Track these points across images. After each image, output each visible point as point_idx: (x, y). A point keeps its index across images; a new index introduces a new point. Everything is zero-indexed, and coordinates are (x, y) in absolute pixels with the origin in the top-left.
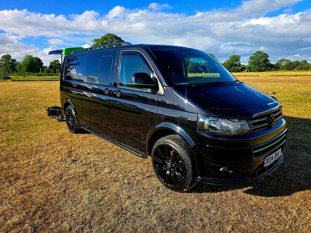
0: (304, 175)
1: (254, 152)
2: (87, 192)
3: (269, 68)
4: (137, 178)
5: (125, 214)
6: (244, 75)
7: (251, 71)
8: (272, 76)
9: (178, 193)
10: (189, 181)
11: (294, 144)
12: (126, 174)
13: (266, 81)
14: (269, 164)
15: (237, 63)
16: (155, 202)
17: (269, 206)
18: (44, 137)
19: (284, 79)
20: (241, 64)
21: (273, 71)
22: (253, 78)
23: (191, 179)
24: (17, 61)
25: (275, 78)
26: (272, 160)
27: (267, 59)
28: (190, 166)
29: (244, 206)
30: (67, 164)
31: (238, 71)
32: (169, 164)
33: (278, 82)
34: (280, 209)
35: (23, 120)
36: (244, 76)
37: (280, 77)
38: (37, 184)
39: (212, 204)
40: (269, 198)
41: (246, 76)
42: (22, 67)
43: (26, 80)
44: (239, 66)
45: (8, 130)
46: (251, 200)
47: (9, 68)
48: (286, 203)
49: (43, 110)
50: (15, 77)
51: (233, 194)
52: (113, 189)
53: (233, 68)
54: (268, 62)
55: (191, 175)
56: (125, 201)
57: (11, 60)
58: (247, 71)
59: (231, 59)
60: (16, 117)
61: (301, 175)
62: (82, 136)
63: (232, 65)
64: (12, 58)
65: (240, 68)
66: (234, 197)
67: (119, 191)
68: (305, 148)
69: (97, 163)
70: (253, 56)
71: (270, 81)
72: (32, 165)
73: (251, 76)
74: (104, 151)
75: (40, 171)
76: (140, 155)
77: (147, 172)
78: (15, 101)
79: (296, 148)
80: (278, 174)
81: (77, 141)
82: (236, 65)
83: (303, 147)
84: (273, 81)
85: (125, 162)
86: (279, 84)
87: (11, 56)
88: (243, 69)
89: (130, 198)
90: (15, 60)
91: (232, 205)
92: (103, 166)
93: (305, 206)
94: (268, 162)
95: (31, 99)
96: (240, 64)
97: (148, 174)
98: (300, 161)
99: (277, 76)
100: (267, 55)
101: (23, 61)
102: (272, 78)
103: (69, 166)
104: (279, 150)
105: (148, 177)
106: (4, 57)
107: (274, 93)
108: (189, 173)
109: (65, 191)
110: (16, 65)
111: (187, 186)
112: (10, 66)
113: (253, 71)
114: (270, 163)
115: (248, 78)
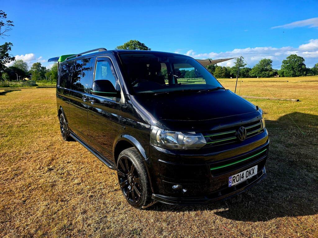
0: (291, 197)
1: (211, 169)
2: (45, 203)
3: (305, 73)
4: (103, 190)
5: (71, 230)
6: (273, 80)
7: (284, 77)
8: (303, 81)
9: (138, 210)
10: (145, 197)
11: (296, 159)
12: (94, 186)
13: (294, 87)
14: (236, 183)
15: (268, 67)
16: (109, 219)
17: (232, 231)
18: (37, 143)
19: (315, 85)
20: (273, 68)
21: (308, 76)
22: (280, 84)
23: (146, 195)
24: (47, 68)
25: (305, 83)
26: (242, 179)
27: (303, 63)
28: (145, 181)
29: (203, 229)
30: (42, 173)
31: (269, 76)
32: (130, 178)
33: (308, 89)
34: (243, 236)
35: (27, 126)
36: (272, 82)
37: (312, 82)
38: (3, 193)
39: (168, 225)
40: (237, 222)
41: (274, 81)
42: (51, 74)
43: (50, 87)
44: (270, 71)
45: (7, 136)
46: (214, 222)
47: (39, 76)
48: (254, 229)
49: (50, 116)
50: (43, 84)
51: (197, 215)
52: (73, 202)
53: (263, 73)
54: (303, 67)
55: (146, 192)
56: (78, 216)
57: (41, 67)
58: (280, 77)
59: (261, 63)
60: (22, 123)
61: (287, 197)
62: (71, 144)
63: (263, 70)
64: (42, 66)
65: (271, 73)
66: (197, 218)
67: (78, 204)
68: (308, 164)
69: (71, 172)
70: (286, 59)
71: (300, 87)
72: (9, 172)
73: (279, 81)
74: (86, 160)
75: (13, 178)
76: (110, 167)
77: (117, 185)
78: (28, 107)
79: (296, 165)
80: (260, 194)
81: (65, 149)
82: (267, 70)
83: (305, 163)
84: (303, 87)
85: (101, 172)
86: (308, 90)
87: (41, 64)
88: (275, 74)
89: (85, 213)
90: (45, 68)
91: (190, 228)
92: (75, 177)
93: (275, 235)
94: (235, 180)
95: (44, 106)
96: (271, 68)
97: (117, 187)
98: (294, 179)
99: (309, 81)
100: (303, 58)
101: (52, 69)
102: (303, 84)
103: (43, 174)
104: (253, 168)
105: (115, 190)
106: (35, 65)
107: (298, 101)
108: (145, 188)
109: (25, 201)
110: (46, 73)
111: (143, 203)
112: (40, 73)
113: (286, 77)
114: (239, 182)
115: (275, 83)
